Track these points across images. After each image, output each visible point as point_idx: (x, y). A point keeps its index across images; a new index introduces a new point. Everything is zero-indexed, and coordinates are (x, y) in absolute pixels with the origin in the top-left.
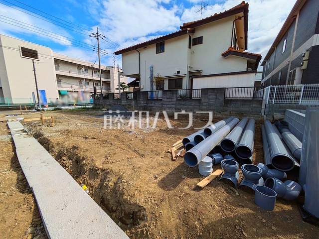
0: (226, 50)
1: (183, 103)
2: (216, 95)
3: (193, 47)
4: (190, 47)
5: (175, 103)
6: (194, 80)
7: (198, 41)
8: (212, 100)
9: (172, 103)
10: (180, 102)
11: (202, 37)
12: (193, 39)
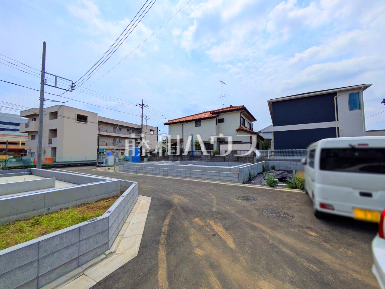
0: (238, 128)
1: (214, 159)
2: (233, 154)
3: (219, 124)
4: (217, 125)
5: (210, 159)
6: (221, 146)
7: (222, 121)
8: (230, 157)
9: (208, 159)
10: (213, 158)
11: (224, 119)
12: (219, 119)
